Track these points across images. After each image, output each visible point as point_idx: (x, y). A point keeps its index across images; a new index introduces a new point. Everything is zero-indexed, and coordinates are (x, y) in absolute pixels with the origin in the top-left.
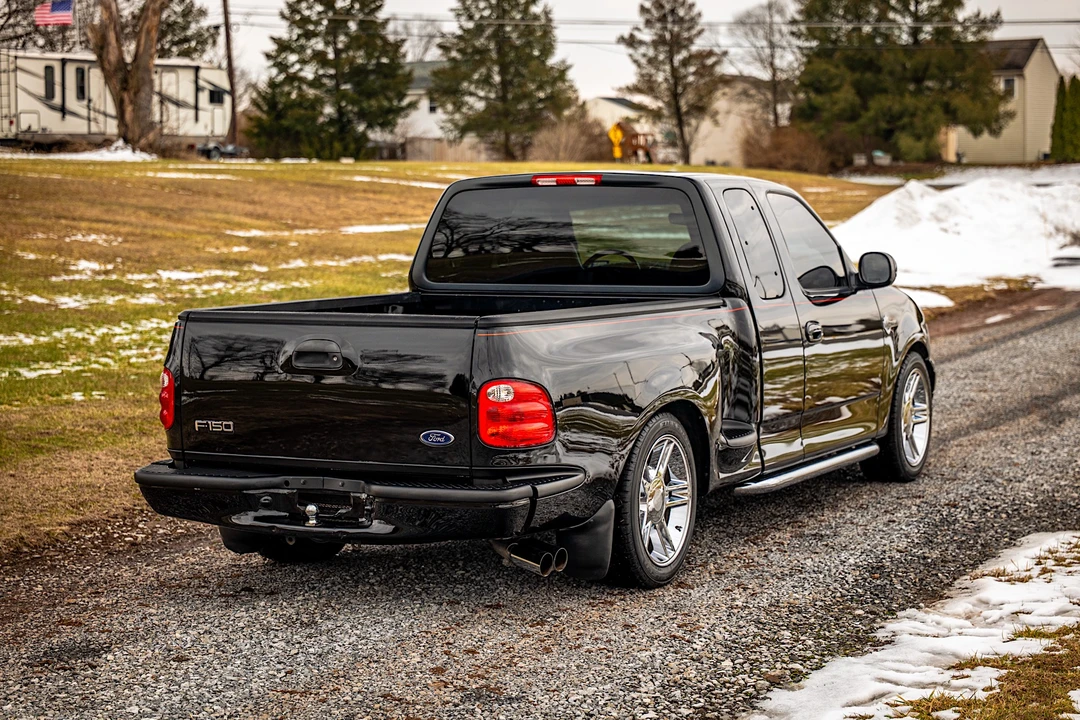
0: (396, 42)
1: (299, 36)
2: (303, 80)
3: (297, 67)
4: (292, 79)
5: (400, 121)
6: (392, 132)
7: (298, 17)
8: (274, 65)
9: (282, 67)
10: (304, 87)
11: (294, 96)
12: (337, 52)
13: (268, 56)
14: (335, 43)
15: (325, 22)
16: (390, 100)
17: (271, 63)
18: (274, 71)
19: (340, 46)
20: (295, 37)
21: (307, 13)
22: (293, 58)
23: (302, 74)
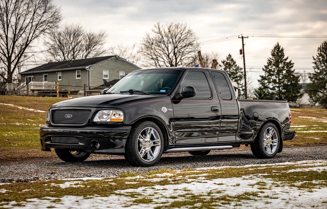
0: (297, 77)
1: (268, 75)
2: (268, 88)
3: (267, 84)
4: (266, 87)
5: (298, 99)
6: (295, 102)
7: (268, 70)
8: (261, 84)
9: (263, 84)
10: (269, 90)
11: (266, 92)
12: (279, 80)
13: (259, 81)
14: (279, 77)
15: (276, 71)
16: (295, 93)
17: (260, 83)
18: (261, 85)
19: (280, 78)
20: (267, 76)
21: (270, 68)
22: (266, 81)
23: (269, 86)
